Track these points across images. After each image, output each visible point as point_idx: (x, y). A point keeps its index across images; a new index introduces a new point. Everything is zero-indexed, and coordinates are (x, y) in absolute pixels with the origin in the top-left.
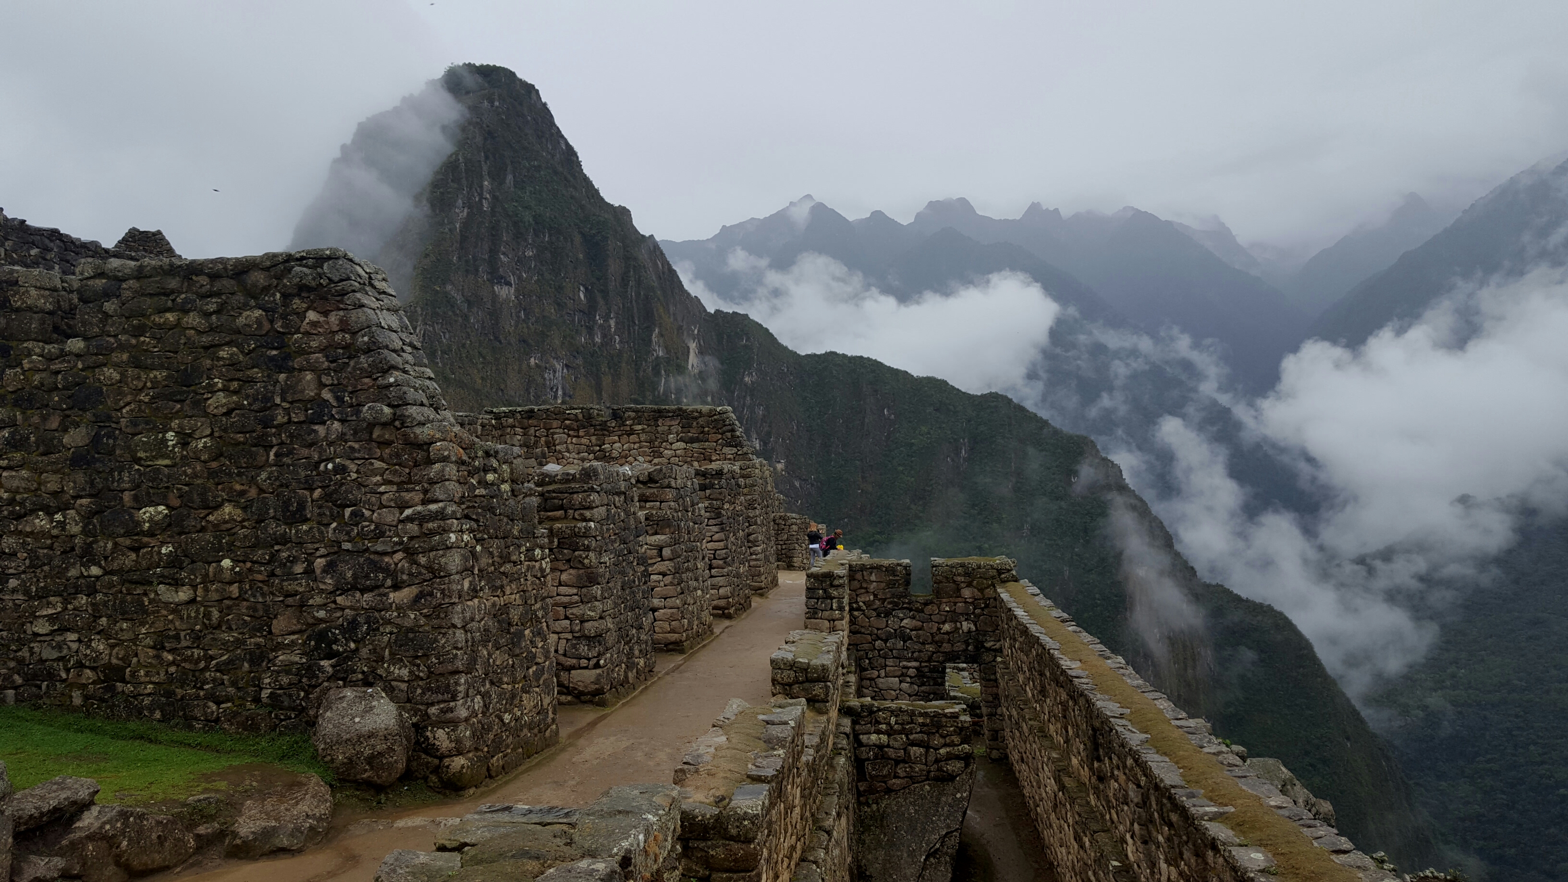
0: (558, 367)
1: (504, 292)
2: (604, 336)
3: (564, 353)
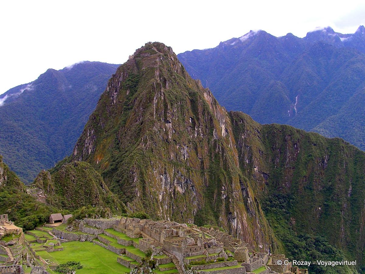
0: (185, 148)
1: (169, 125)
3: (187, 142)
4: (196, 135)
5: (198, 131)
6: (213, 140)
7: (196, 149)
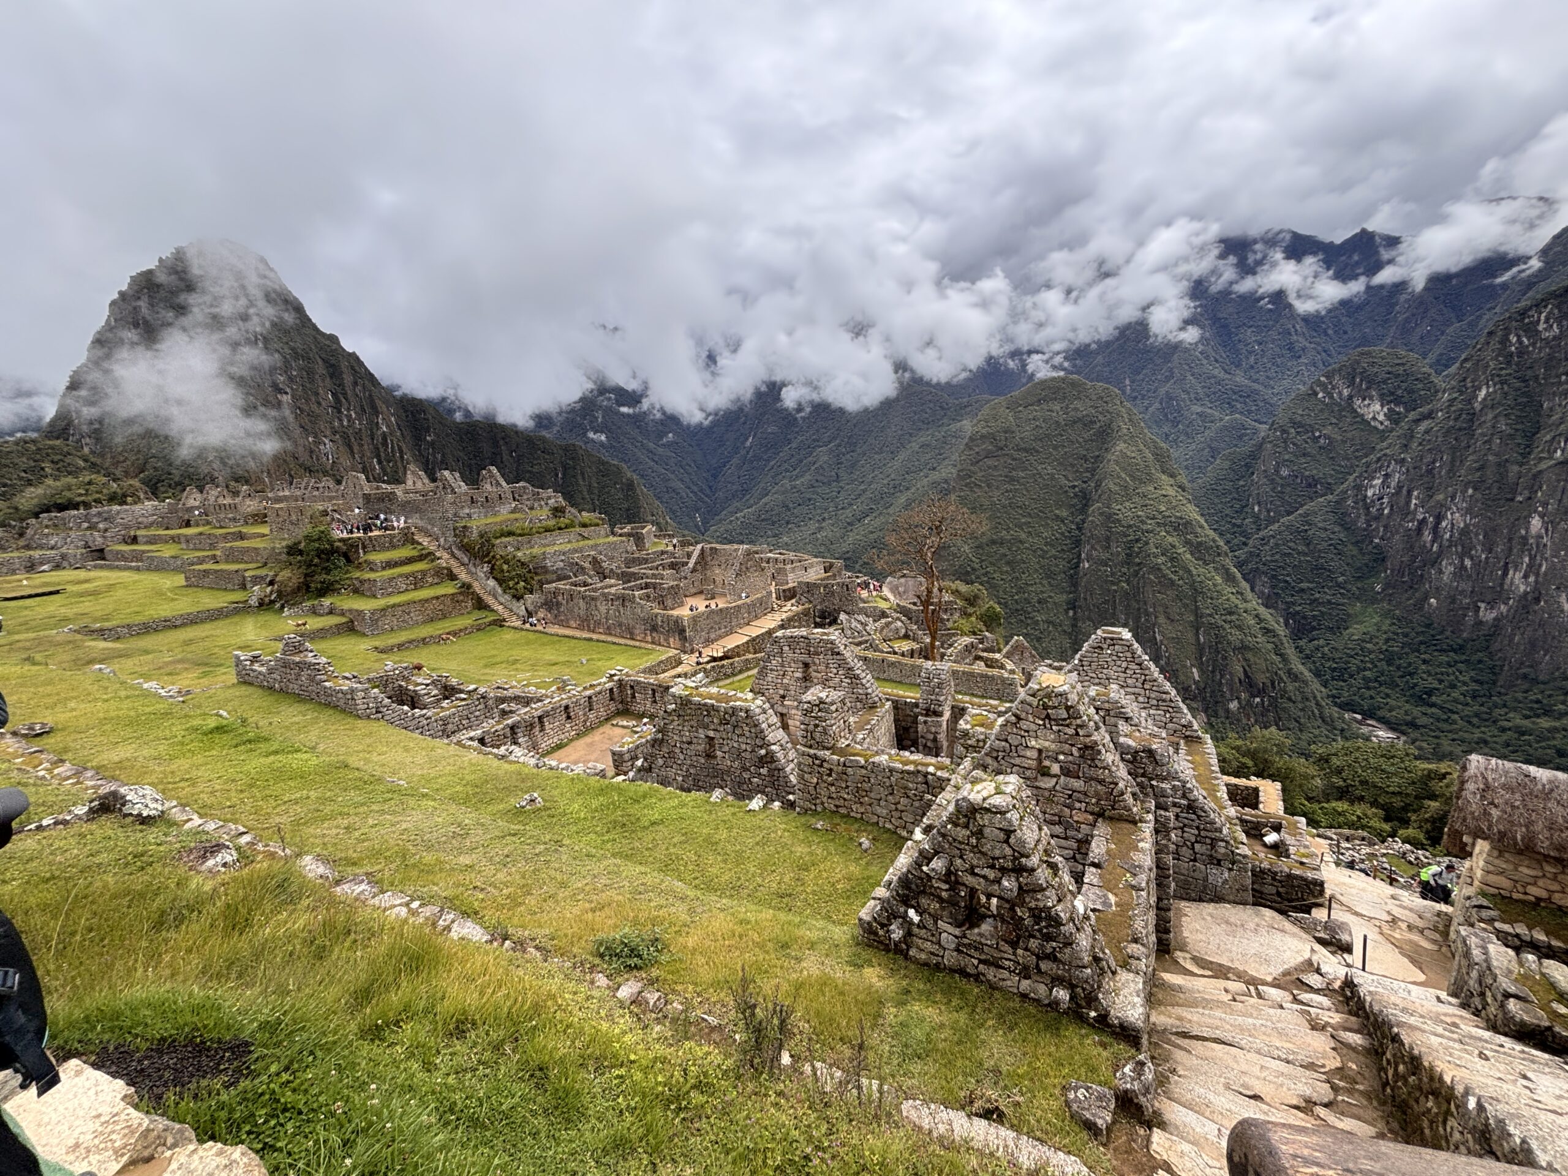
0: (327, 441)
2: (349, 421)
3: (328, 433)
4: (345, 423)
5: (349, 417)
6: (379, 433)
7: (350, 447)
